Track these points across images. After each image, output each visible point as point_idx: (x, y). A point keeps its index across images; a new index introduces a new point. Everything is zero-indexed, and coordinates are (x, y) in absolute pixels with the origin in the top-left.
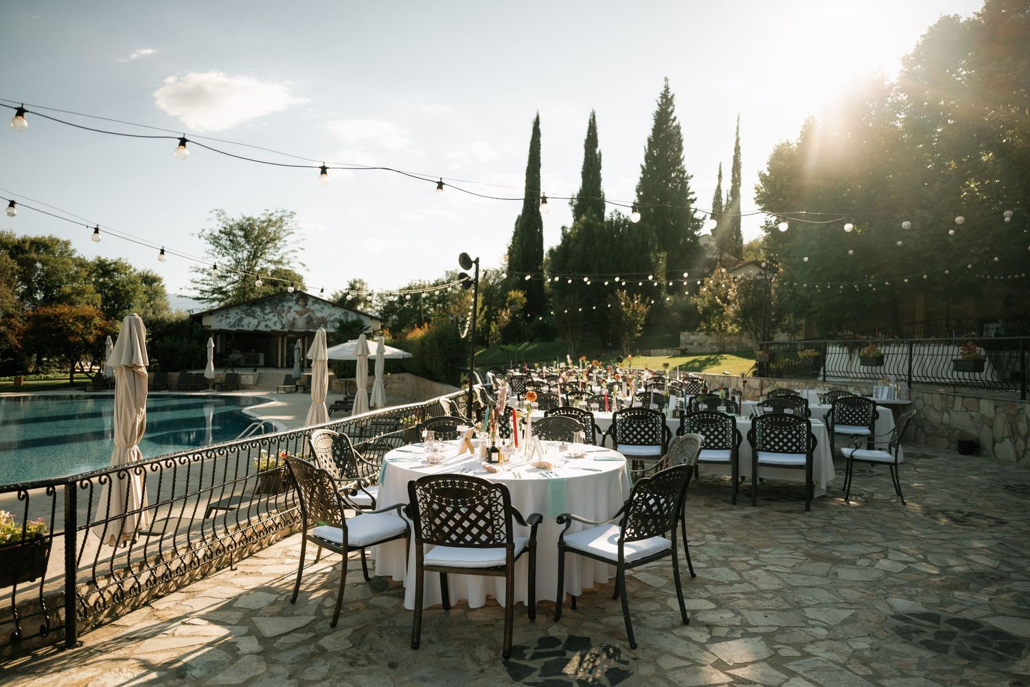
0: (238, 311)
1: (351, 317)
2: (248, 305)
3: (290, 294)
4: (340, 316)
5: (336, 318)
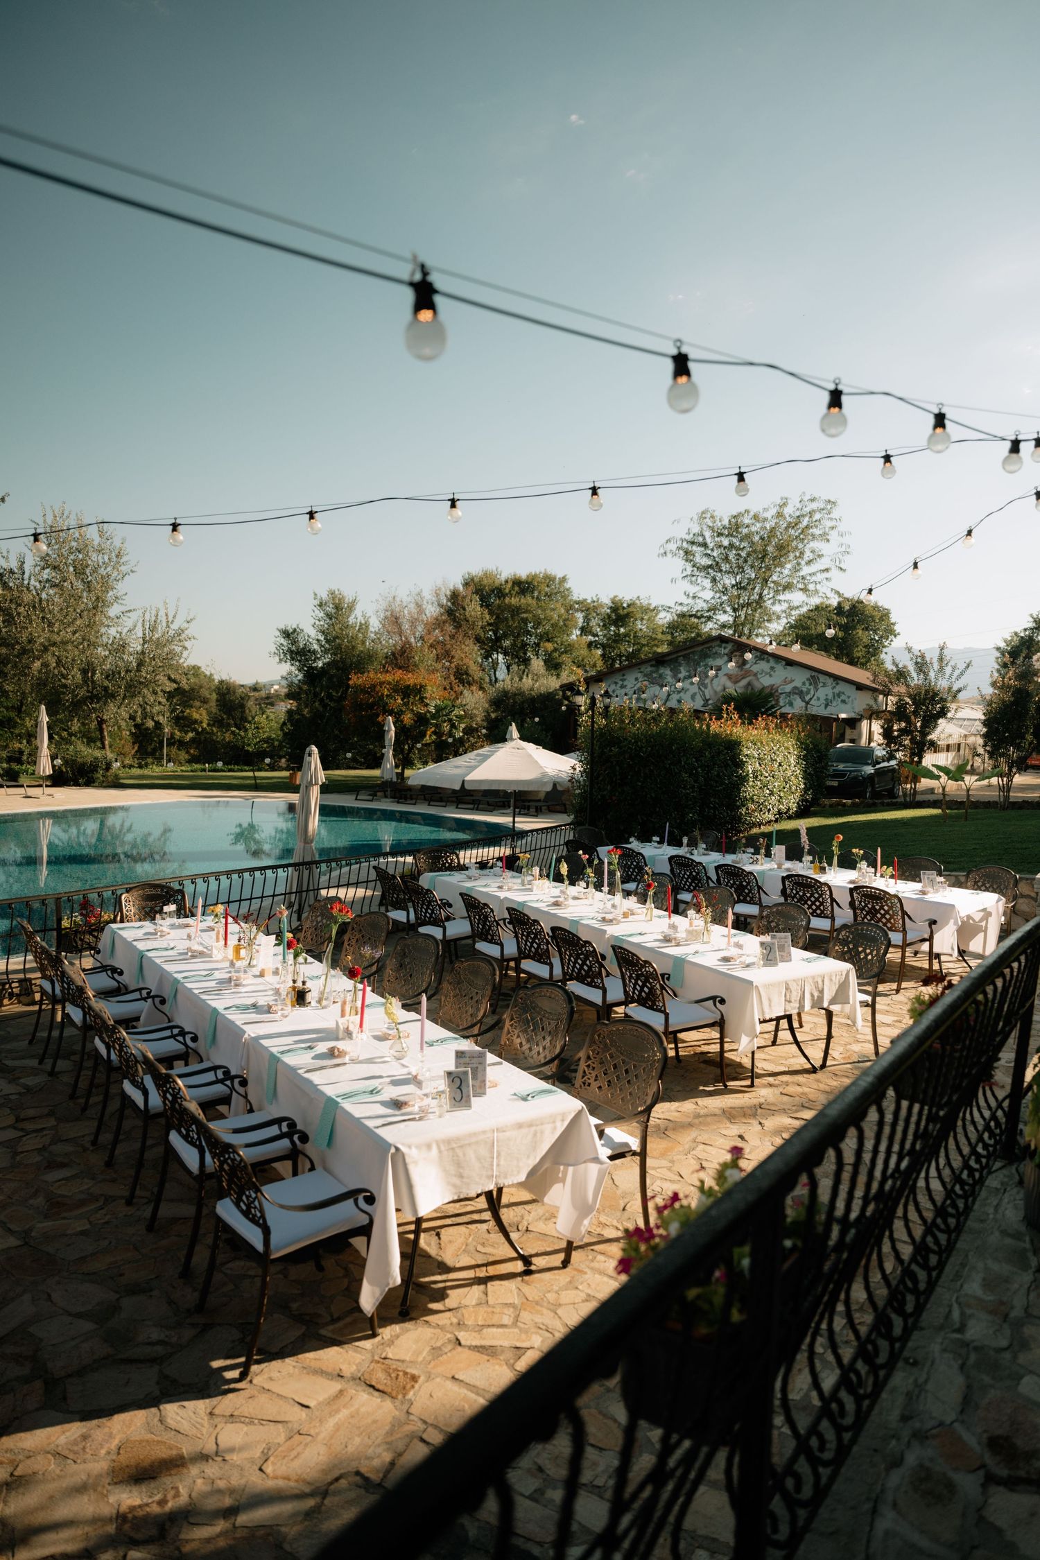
1: (825, 685)
2: (652, 666)
3: (718, 642)
4: (804, 684)
5: (795, 688)
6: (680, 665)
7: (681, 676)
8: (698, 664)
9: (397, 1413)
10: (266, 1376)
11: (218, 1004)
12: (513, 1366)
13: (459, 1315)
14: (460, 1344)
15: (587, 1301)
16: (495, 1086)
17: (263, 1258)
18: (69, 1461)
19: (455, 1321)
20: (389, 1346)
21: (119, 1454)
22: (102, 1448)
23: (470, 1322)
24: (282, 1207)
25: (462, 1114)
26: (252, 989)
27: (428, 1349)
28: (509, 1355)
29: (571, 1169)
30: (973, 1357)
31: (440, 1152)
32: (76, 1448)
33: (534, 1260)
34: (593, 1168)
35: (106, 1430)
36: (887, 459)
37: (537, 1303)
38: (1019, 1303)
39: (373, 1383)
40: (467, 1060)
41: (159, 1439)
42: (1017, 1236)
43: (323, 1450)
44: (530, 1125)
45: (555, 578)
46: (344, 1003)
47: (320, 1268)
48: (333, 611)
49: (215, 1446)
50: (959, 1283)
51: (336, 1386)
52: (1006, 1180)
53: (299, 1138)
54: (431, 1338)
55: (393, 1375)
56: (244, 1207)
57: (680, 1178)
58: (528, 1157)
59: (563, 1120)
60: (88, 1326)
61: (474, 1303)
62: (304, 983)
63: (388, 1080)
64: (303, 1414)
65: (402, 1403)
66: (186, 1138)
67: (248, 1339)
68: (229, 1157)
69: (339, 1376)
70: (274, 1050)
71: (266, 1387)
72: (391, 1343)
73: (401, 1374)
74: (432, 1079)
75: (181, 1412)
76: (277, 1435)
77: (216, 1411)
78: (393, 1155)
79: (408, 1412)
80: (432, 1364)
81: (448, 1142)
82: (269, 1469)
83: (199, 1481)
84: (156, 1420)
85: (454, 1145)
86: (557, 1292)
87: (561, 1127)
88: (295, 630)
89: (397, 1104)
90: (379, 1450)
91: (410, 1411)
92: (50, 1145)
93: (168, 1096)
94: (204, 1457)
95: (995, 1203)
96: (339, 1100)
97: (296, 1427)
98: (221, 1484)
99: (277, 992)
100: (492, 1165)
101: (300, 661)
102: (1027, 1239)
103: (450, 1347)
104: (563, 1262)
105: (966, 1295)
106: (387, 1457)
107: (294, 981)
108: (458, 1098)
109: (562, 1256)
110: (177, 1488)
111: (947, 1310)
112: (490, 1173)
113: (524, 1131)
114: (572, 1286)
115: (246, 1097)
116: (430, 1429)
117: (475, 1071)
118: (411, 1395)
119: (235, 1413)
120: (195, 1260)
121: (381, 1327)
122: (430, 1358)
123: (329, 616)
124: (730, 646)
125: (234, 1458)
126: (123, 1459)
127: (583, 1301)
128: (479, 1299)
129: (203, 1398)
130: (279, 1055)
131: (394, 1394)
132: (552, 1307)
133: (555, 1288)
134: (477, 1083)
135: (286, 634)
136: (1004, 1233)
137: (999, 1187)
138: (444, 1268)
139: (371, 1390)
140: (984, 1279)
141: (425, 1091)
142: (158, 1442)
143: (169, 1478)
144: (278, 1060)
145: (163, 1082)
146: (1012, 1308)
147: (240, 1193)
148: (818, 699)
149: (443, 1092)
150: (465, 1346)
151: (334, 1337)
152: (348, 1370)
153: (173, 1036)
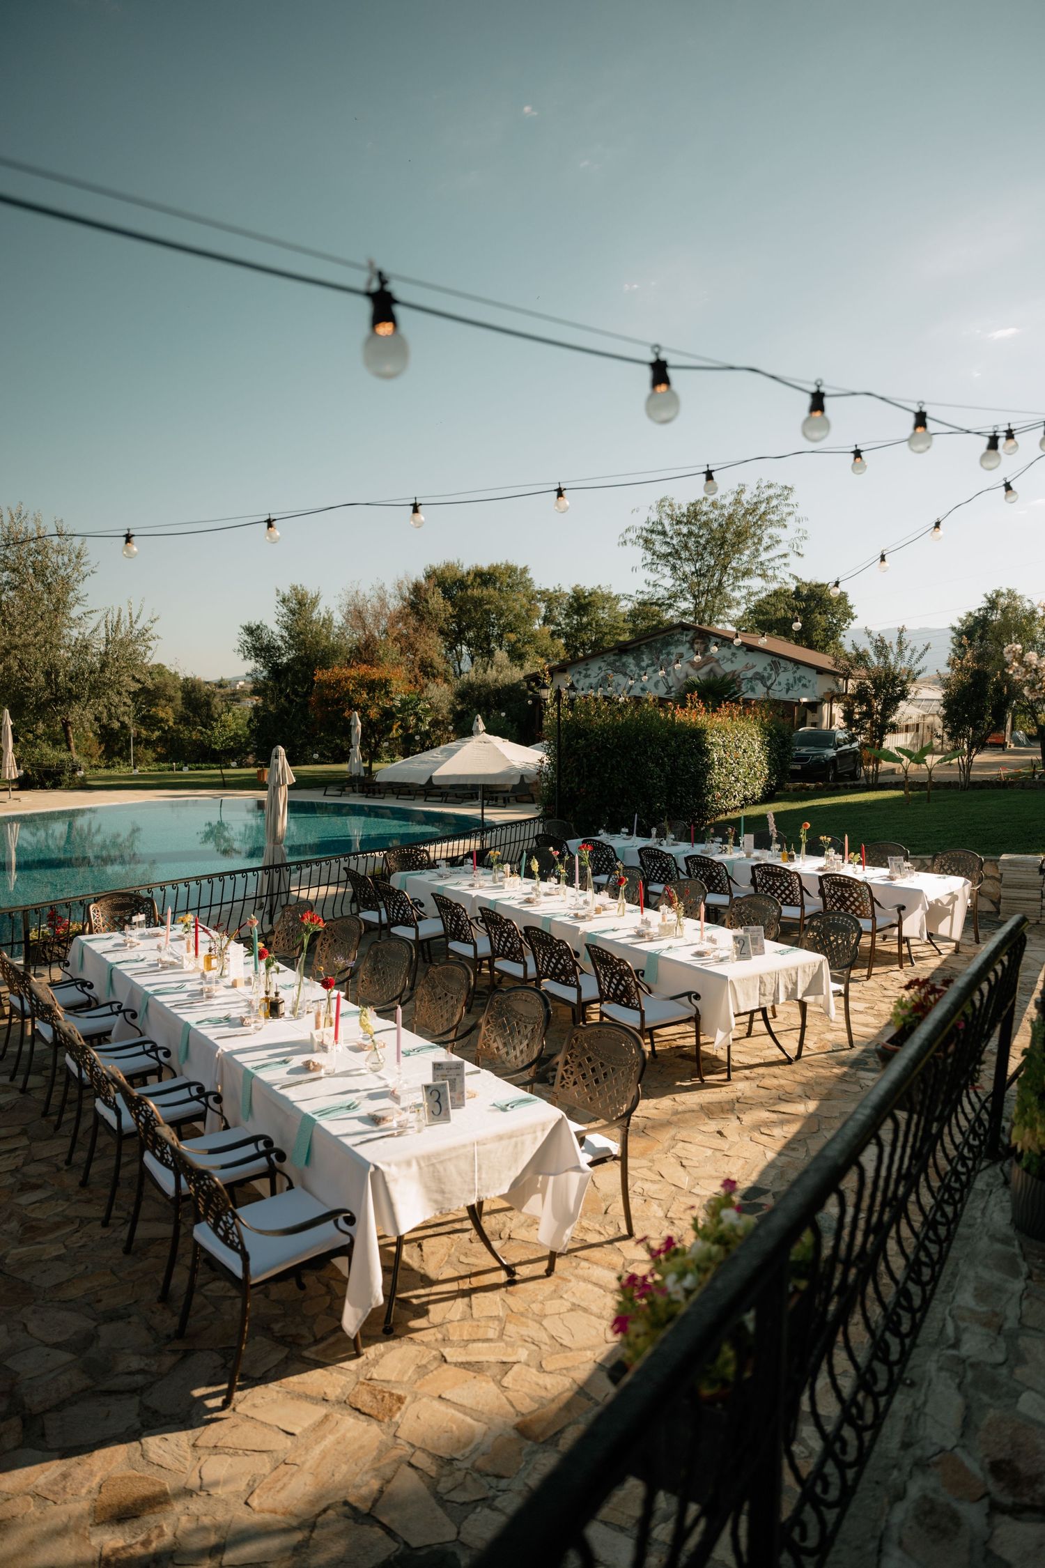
0: (603, 664)
1: (785, 670)
2: (615, 655)
3: (680, 630)
4: (765, 669)
5: (757, 673)
6: (643, 653)
7: (644, 664)
8: (661, 652)
9: (384, 1437)
10: (249, 1403)
11: (190, 1018)
12: (500, 1382)
13: (444, 1330)
14: (445, 1361)
15: (572, 1310)
16: (474, 1096)
17: (242, 1284)
18: (49, 1503)
19: (440, 1336)
20: (374, 1366)
21: (100, 1492)
22: (83, 1487)
23: (455, 1338)
24: (261, 1232)
25: (441, 1128)
26: (225, 1002)
27: (413, 1368)
28: (496, 1370)
29: (551, 1178)
30: (970, 1375)
31: (420, 1168)
32: (55, 1488)
33: (518, 1269)
34: (575, 1177)
35: (87, 1467)
36: (857, 454)
37: (522, 1314)
38: (1012, 1312)
39: (359, 1407)
40: (445, 1072)
41: (141, 1474)
42: (1006, 1241)
43: (309, 1479)
44: (510, 1137)
45: (516, 569)
46: (318, 1015)
47: (302, 1286)
48: (297, 607)
49: (198, 1481)
50: (951, 1294)
51: (321, 1411)
52: (991, 1180)
53: (276, 1157)
54: (416, 1356)
55: (379, 1397)
56: (222, 1233)
57: (660, 1178)
58: (510, 1169)
59: (543, 1130)
60: (66, 1357)
61: (458, 1317)
62: (277, 994)
63: (365, 1093)
64: (288, 1441)
65: (389, 1426)
66: (161, 1160)
67: (230, 1365)
68: (205, 1184)
69: (324, 1400)
70: (249, 1066)
71: (250, 1415)
72: (376, 1362)
73: (387, 1395)
74: (410, 1091)
75: (164, 1445)
76: (262, 1465)
77: (199, 1443)
78: (372, 1175)
79: (395, 1436)
80: (418, 1383)
81: (428, 1157)
82: (255, 1502)
83: (184, 1519)
84: (138, 1454)
85: (435, 1161)
86: (542, 1303)
87: (541, 1138)
88: (258, 627)
89: (375, 1120)
90: (367, 1478)
91: (398, 1434)
92: (23, 1165)
93: (141, 1118)
94: (188, 1492)
95: (982, 1206)
96: (315, 1117)
97: (281, 1456)
98: (206, 1521)
99: (250, 1004)
100: (474, 1179)
101: (264, 658)
102: (1016, 1243)
103: (435, 1364)
104: (546, 1271)
105: (959, 1307)
106: (375, 1484)
107: (267, 993)
108: (437, 1112)
109: (545, 1264)
110: (160, 1527)
111: (941, 1324)
112: (472, 1187)
113: (505, 1142)
114: (556, 1294)
115: (221, 1114)
116: (418, 1453)
117: (453, 1083)
118: (397, 1417)
119: (219, 1444)
120: (173, 1282)
121: (365, 1346)
122: (415, 1377)
123: (293, 612)
124: (691, 634)
125: (219, 1492)
126: (105, 1498)
127: (568, 1311)
128: (464, 1312)
129: (186, 1429)
130: (253, 1071)
131: (380, 1417)
132: (537, 1318)
133: (540, 1298)
134: (456, 1095)
135: (250, 631)
136: (993, 1238)
137: (984, 1188)
138: (427, 1281)
139: (357, 1413)
140: (976, 1289)
141: (403, 1105)
142: (141, 1478)
143: (153, 1516)
144: (253, 1076)
145: (136, 1104)
146: (1006, 1318)
147: (218, 1219)
148: (780, 684)
149: (421, 1105)
150: (450, 1363)
151: (317, 1358)
152: (333, 1393)
153: (146, 1052)
